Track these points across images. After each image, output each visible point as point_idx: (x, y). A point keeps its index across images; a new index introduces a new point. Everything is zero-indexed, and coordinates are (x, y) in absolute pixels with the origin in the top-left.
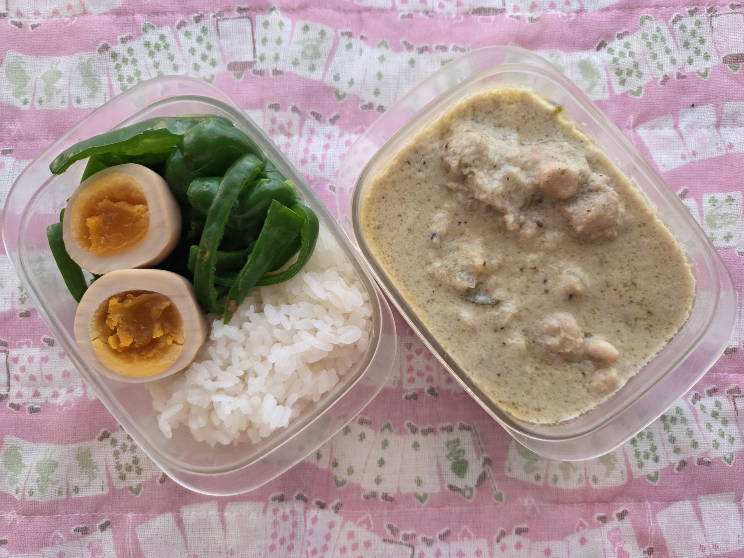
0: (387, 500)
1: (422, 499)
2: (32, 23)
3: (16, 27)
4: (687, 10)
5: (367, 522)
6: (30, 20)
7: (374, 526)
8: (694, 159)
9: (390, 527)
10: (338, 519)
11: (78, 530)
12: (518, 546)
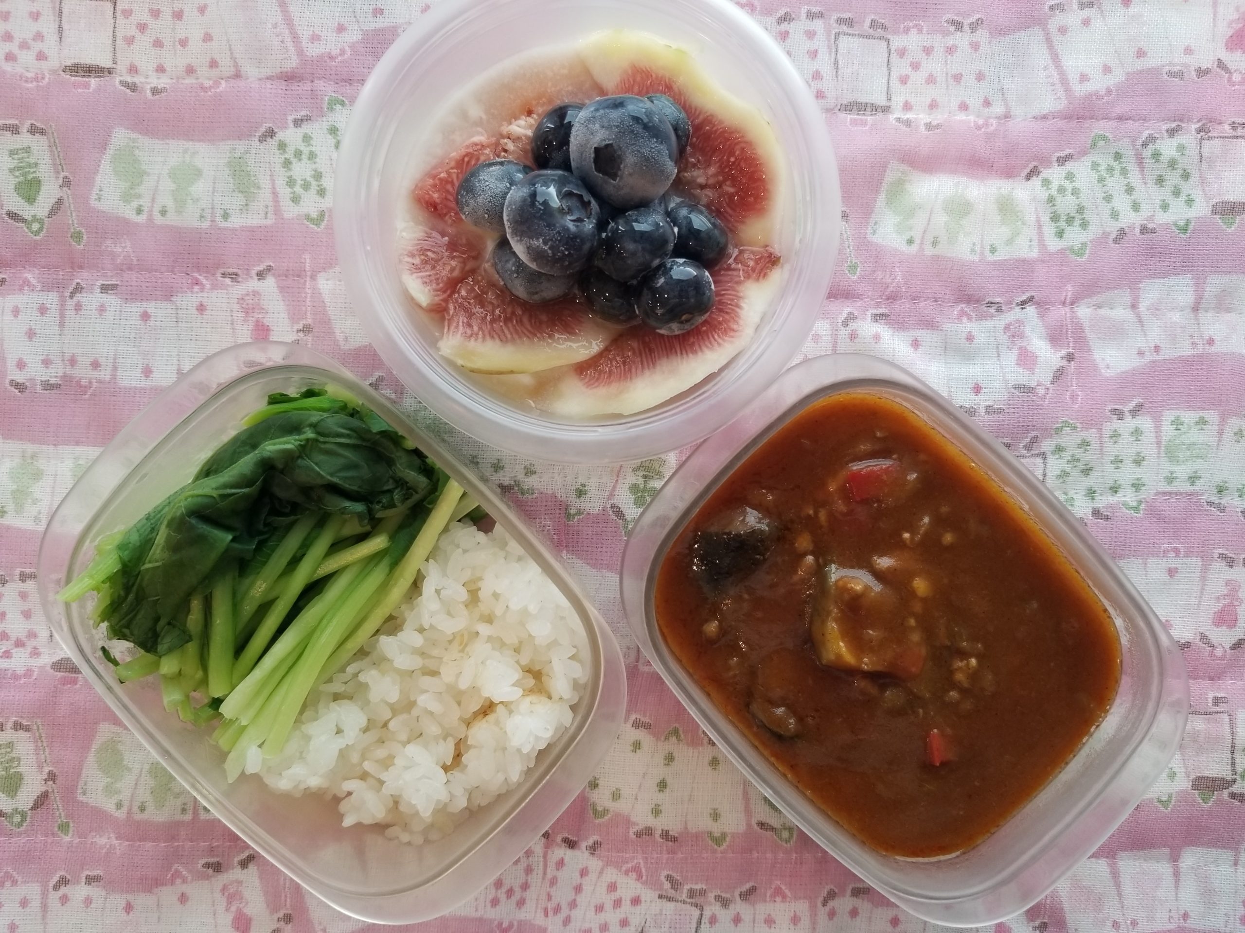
0: (667, 840)
1: (718, 841)
2: (152, 85)
3: (128, 91)
4: (1165, 127)
5: (636, 870)
6: (148, 80)
7: (647, 877)
8: (1156, 357)
9: (669, 878)
10: (594, 864)
11: (208, 865)
12: (854, 913)
